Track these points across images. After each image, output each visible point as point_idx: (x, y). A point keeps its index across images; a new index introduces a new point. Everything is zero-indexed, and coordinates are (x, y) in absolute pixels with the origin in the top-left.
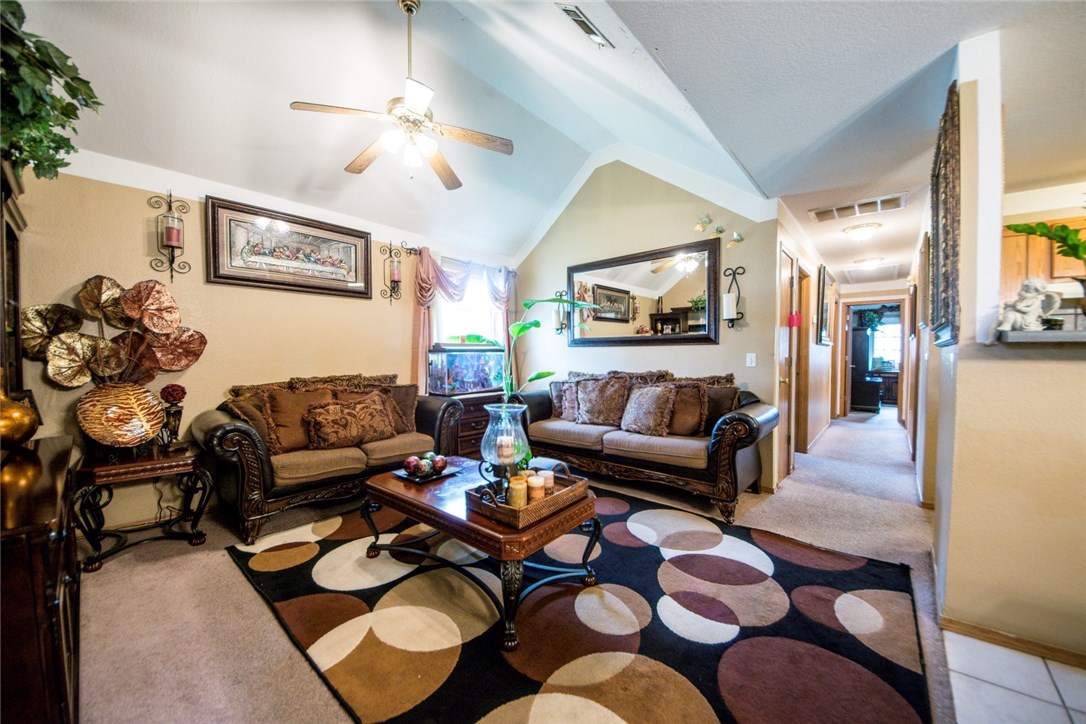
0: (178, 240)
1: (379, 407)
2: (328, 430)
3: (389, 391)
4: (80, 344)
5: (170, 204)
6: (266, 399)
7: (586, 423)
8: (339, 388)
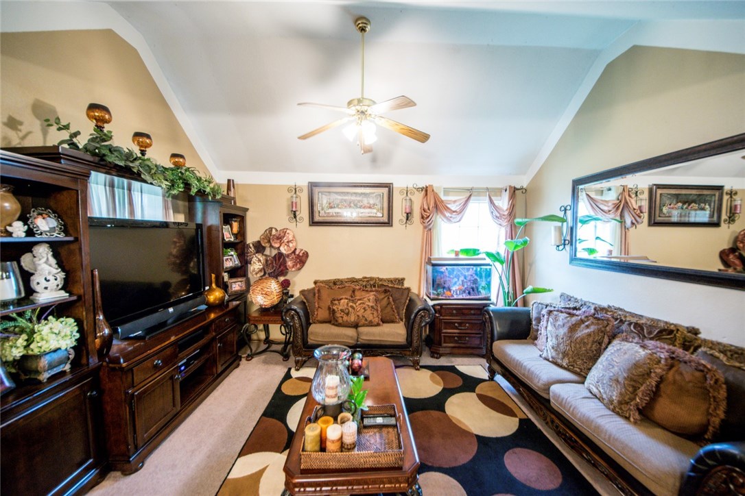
0: (296, 207)
1: (371, 304)
2: (338, 315)
3: (389, 291)
4: (262, 258)
5: (295, 190)
6: (316, 291)
7: (548, 360)
8: (358, 287)
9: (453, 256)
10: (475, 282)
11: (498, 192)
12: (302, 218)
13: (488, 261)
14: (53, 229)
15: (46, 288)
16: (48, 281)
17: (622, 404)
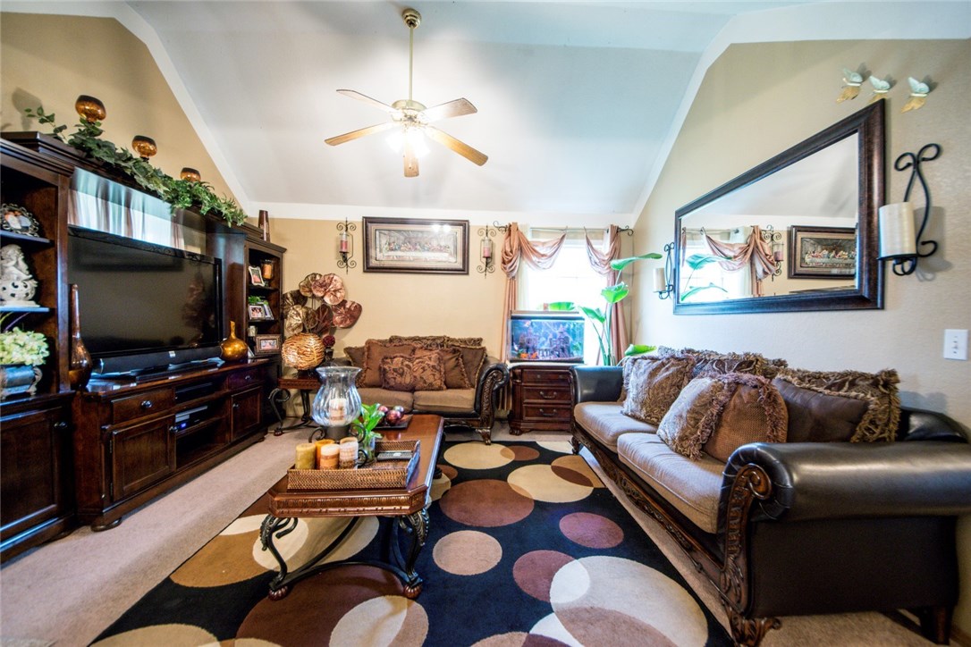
0: (346, 248)
1: (432, 363)
2: (390, 376)
3: (458, 351)
4: (301, 311)
5: (347, 226)
6: (366, 349)
7: (627, 415)
8: (419, 346)
9: (542, 310)
10: (566, 340)
11: (599, 233)
12: (354, 263)
13: (582, 314)
14: (26, 229)
15: (13, 295)
16: (16, 287)
17: (683, 440)
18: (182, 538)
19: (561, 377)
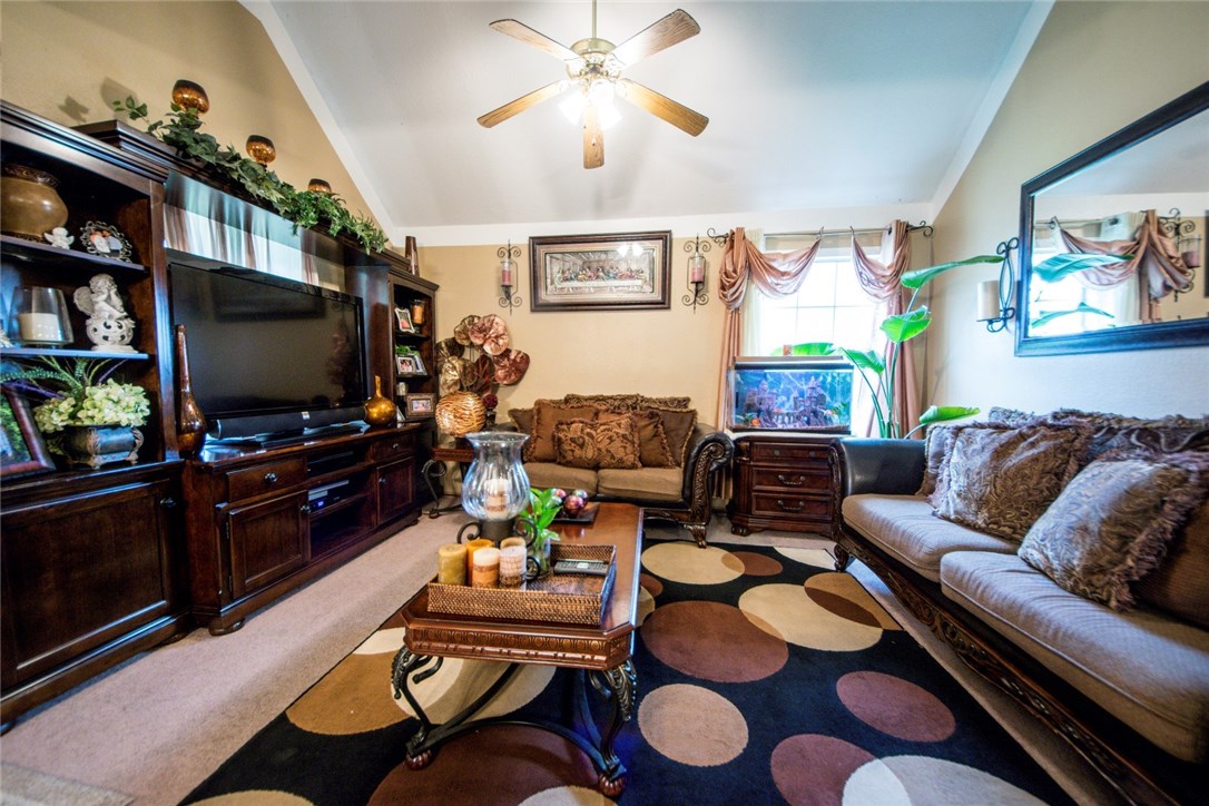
0: (509, 280)
1: (621, 432)
2: (566, 447)
3: (657, 415)
4: (458, 364)
5: (508, 252)
6: (535, 411)
7: (947, 518)
8: (604, 407)
9: (781, 354)
10: (820, 400)
11: (875, 236)
12: (519, 300)
13: (846, 361)
14: (114, 253)
15: (106, 338)
16: (109, 327)
18: (309, 653)
19: (812, 454)
